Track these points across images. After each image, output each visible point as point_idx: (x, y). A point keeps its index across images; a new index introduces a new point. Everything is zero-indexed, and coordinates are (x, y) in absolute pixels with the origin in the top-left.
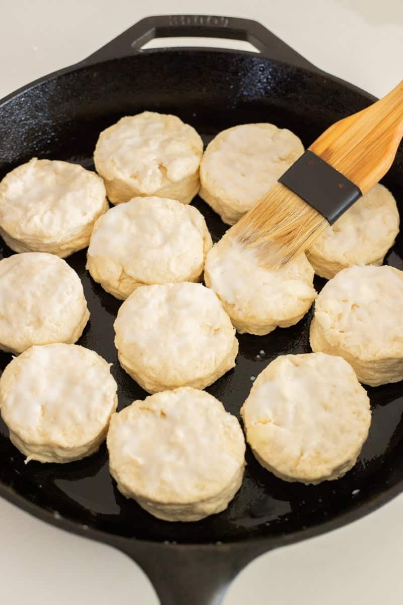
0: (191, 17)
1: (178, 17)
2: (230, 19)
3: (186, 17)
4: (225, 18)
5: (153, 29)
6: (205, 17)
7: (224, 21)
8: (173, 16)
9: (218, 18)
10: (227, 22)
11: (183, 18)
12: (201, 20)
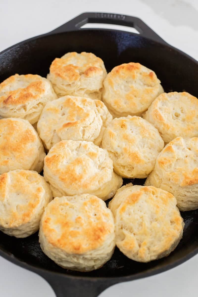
0: (107, 14)
1: (100, 14)
2: (126, 16)
3: (104, 14)
4: (124, 16)
5: (87, 19)
6: (113, 14)
7: (123, 17)
8: (98, 13)
9: (120, 15)
10: (124, 17)
11: (102, 14)
12: (112, 16)
